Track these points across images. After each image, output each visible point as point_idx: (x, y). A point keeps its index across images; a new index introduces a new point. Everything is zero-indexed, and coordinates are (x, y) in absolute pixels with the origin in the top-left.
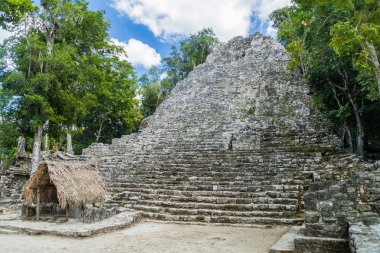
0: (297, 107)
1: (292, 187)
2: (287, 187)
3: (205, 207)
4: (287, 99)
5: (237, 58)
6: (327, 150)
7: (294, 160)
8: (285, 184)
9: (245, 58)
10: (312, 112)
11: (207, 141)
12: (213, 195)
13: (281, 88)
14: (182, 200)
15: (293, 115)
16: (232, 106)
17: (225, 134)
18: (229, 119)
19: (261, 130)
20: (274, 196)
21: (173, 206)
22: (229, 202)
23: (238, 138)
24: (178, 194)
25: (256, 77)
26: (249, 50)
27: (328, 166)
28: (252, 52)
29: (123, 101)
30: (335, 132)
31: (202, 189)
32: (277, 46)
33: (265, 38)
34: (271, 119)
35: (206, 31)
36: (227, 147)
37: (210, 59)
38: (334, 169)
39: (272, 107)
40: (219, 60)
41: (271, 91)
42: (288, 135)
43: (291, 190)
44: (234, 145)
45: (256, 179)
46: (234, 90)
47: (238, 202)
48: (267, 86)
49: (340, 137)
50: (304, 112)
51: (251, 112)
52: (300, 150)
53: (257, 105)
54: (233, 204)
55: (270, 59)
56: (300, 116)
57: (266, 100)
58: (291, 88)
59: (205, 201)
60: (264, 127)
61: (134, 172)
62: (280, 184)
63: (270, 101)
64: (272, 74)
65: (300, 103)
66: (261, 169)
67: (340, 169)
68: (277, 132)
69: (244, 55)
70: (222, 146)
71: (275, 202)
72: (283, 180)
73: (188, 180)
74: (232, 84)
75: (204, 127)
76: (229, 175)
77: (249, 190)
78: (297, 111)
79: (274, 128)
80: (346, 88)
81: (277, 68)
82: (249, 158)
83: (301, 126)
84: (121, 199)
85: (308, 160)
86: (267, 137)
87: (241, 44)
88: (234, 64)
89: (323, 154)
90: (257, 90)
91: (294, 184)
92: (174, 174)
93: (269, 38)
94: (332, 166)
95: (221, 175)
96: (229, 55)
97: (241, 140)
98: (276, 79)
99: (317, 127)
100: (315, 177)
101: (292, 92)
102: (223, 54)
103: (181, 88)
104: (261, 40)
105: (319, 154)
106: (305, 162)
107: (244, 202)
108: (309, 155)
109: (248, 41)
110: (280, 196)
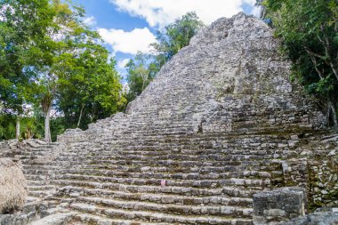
0: (278, 84)
1: (255, 181)
2: (249, 181)
3: (146, 209)
4: (267, 76)
5: (220, 38)
6: (306, 130)
7: (264, 145)
8: (247, 177)
9: (228, 38)
10: (294, 87)
11: (176, 124)
12: (160, 192)
13: (262, 65)
14: (124, 198)
15: (274, 92)
16: (208, 86)
17: (195, 116)
18: (204, 99)
19: (236, 109)
20: (231, 195)
21: (112, 206)
22: (175, 202)
23: (208, 120)
24: (123, 189)
25: (236, 56)
26: (231, 30)
27: (304, 153)
28: (234, 32)
29: (97, 86)
30: (320, 109)
31: (150, 183)
32: (260, 23)
33: (247, 17)
34: (249, 97)
35: (189, 15)
36: (196, 130)
37: (193, 41)
38: (311, 157)
39: (252, 85)
40: (202, 41)
41: (251, 68)
42: (265, 114)
43: (254, 185)
44: (204, 127)
45: (215, 171)
46: (212, 69)
47: (186, 202)
48: (247, 64)
49: (324, 113)
50: (286, 88)
51: (229, 91)
52: (275, 131)
53: (237, 83)
54: (178, 206)
55: (252, 37)
56: (281, 92)
57: (246, 78)
58: (272, 65)
59: (149, 200)
60: (239, 107)
61: (89, 161)
62: (242, 177)
63: (250, 78)
64: (253, 51)
65: (281, 79)
66: (223, 157)
67: (318, 157)
68: (253, 111)
69: (226, 36)
70: (190, 128)
71: (231, 204)
72: (246, 172)
73: (140, 171)
74: (211, 63)
75: (177, 108)
76: (186, 165)
77: (203, 186)
78: (278, 88)
79: (249, 106)
80: (326, 56)
81: (258, 45)
82: (214, 143)
83: (281, 104)
84: (62, 195)
85: (280, 145)
86: (241, 117)
87: (224, 25)
88: (217, 44)
89: (300, 136)
90: (236, 69)
91: (259, 177)
92: (128, 164)
93: (252, 16)
94: (309, 152)
95: (177, 165)
96: (211, 36)
97: (211, 122)
98: (257, 56)
99: (299, 104)
100: (284, 169)
101: (273, 68)
102: (206, 35)
103: (165, 71)
104: (243, 19)
105: (294, 137)
106: (276, 147)
107: (192, 202)
108: (283, 138)
109: (231, 21)
110: (239, 195)
